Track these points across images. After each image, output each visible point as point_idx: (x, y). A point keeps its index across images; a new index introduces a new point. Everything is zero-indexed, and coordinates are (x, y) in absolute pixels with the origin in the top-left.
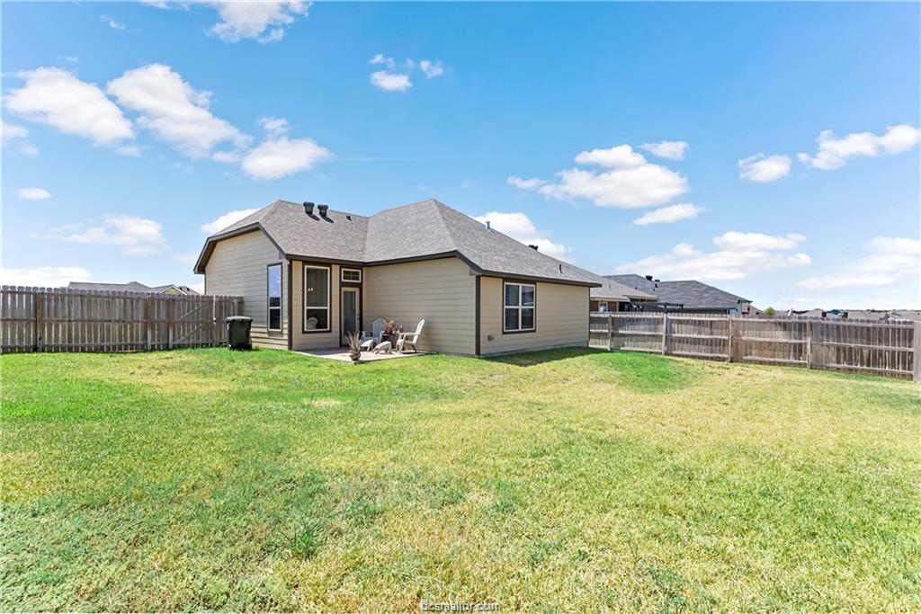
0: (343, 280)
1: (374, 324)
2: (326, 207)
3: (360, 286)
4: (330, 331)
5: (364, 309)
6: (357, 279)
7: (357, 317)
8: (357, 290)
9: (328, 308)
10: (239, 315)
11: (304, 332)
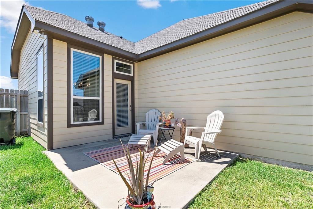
0: (115, 71)
1: (147, 114)
2: (104, 25)
3: (132, 79)
4: (103, 123)
5: (136, 101)
6: (130, 72)
7: (129, 108)
8: (129, 83)
9: (100, 98)
10: (7, 106)
11: (69, 125)
